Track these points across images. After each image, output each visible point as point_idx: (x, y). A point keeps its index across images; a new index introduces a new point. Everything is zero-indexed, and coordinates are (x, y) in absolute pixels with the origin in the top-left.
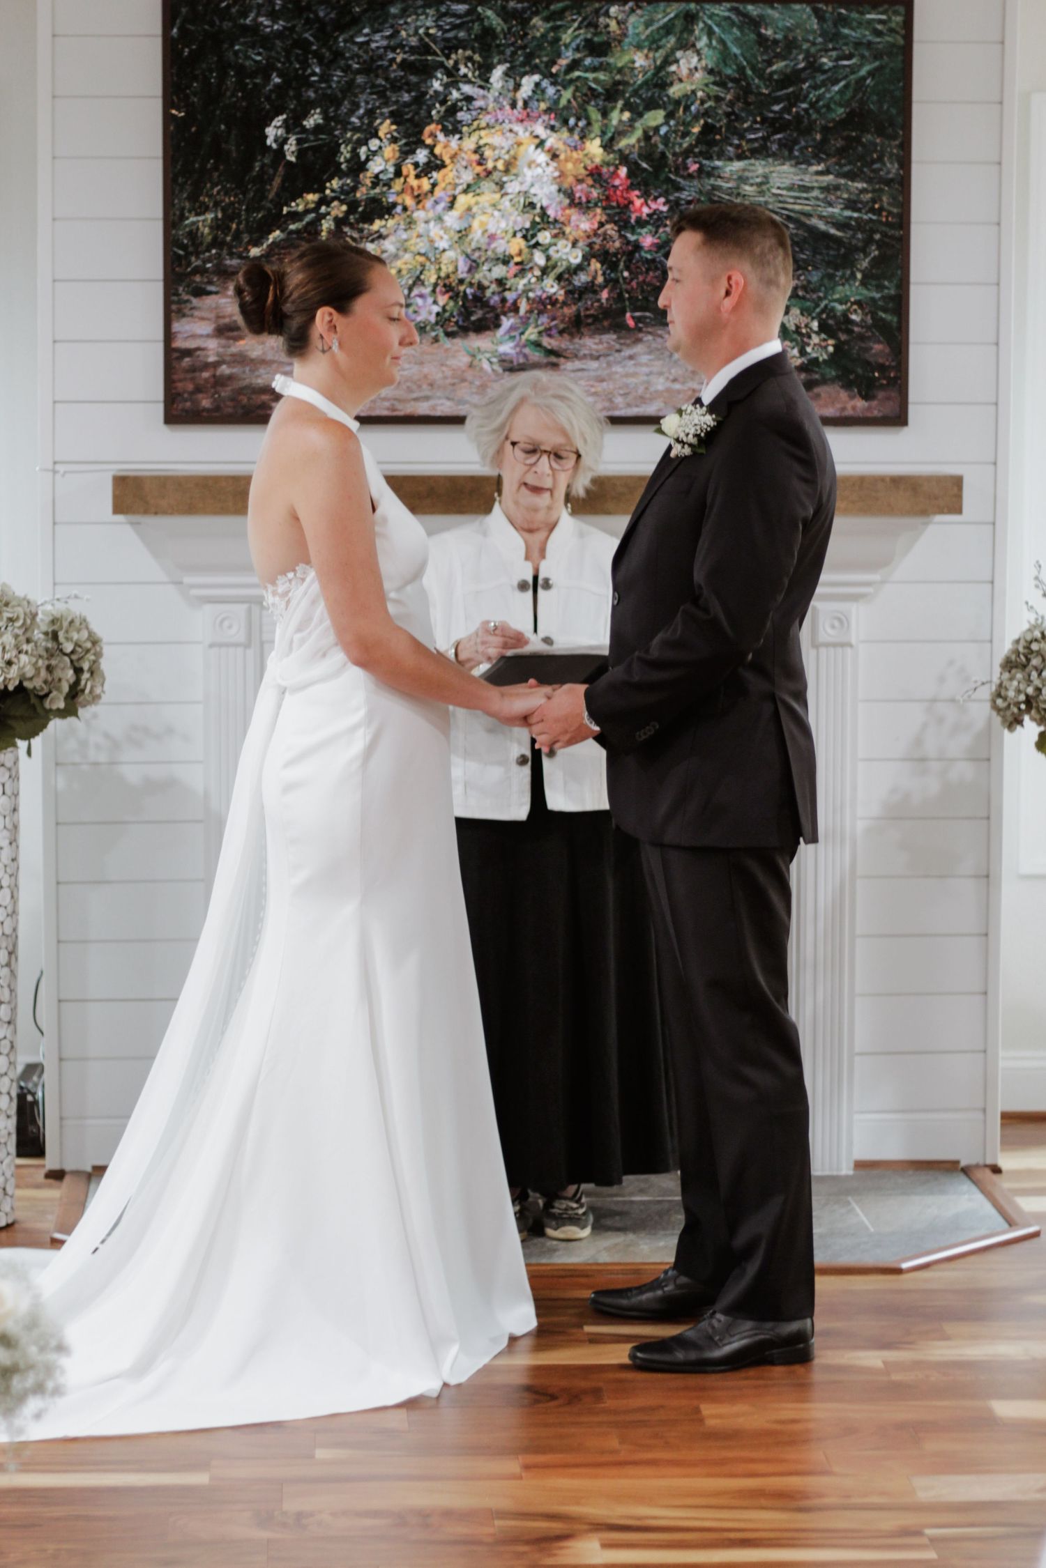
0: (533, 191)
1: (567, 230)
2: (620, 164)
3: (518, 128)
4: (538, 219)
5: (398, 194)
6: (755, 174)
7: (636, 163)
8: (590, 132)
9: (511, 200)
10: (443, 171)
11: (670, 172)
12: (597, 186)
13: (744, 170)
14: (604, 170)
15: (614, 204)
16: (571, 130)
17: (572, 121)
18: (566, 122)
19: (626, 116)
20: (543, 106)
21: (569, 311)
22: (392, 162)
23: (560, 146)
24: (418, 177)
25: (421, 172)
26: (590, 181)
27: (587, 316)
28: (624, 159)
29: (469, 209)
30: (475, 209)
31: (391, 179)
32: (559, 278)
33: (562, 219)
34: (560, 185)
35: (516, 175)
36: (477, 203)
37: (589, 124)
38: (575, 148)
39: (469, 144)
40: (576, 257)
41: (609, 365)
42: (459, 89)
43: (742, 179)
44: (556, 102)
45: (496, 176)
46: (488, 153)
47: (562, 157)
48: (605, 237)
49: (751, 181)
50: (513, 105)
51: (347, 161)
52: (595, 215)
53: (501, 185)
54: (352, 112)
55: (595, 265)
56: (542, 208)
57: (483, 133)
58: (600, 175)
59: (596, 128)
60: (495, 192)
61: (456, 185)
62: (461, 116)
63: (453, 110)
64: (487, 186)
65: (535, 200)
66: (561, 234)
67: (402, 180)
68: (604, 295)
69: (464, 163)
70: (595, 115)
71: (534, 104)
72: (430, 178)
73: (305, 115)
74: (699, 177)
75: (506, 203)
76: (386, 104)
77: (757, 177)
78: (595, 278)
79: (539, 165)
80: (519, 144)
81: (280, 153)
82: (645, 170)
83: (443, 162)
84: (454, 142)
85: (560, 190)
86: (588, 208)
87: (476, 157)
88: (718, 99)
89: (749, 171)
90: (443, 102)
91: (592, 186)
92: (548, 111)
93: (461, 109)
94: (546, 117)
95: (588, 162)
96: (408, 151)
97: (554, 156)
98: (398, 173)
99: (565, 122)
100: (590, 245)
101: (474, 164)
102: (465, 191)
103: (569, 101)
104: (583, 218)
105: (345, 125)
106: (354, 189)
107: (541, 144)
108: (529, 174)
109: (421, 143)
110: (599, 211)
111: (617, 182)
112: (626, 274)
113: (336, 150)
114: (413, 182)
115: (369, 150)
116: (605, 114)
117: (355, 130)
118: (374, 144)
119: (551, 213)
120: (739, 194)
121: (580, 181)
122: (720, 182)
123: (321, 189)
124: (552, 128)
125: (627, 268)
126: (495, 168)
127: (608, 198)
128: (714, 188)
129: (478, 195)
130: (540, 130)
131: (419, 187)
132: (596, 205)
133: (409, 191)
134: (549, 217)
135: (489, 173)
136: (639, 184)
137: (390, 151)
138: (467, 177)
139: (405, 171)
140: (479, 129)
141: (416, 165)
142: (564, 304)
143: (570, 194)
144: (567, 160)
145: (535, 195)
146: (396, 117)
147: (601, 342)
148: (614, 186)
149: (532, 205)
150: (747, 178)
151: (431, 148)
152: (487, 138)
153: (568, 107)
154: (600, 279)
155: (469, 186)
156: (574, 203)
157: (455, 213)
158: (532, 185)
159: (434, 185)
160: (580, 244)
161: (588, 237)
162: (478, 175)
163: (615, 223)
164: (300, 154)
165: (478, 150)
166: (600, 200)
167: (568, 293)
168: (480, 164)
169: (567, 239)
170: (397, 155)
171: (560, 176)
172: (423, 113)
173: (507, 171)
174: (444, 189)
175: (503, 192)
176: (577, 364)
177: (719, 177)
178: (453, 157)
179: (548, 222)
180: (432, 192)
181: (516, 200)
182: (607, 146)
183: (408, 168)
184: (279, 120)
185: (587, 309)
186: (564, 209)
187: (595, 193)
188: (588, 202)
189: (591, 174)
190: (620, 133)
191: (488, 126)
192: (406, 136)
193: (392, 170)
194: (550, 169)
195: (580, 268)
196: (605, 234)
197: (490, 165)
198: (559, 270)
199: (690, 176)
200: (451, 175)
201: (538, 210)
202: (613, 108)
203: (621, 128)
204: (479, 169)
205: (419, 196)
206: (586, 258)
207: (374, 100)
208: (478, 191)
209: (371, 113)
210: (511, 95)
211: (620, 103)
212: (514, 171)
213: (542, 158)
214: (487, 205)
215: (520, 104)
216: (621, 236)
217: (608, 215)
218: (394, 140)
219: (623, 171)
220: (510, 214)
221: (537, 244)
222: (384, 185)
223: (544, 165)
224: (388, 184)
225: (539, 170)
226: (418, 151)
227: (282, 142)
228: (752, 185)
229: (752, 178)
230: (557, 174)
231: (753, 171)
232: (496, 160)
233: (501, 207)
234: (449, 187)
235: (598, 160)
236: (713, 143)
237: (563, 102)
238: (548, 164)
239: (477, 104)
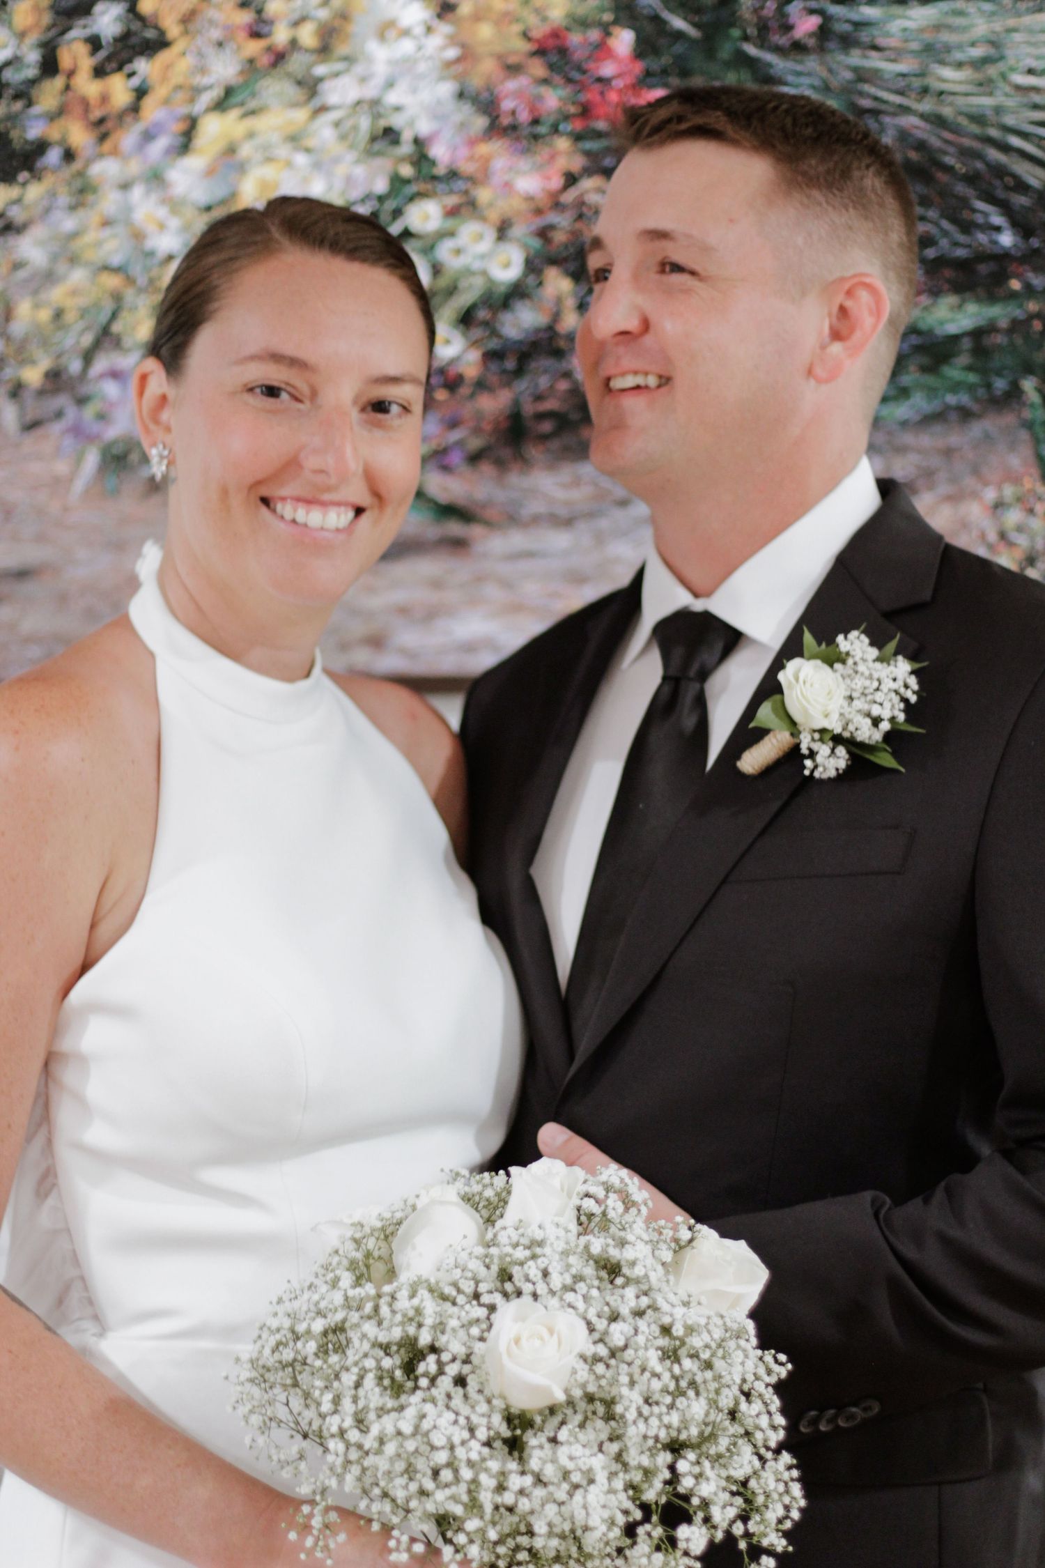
0: (392, 98)
1: (483, 195)
2: (616, 22)
4: (407, 171)
5: (53, 117)
6: (966, 37)
7: (656, 19)
9: (337, 124)
10: (164, 56)
11: (746, 38)
12: (557, 79)
13: (938, 27)
14: (575, 39)
15: (601, 125)
21: (494, 404)
22: (33, 38)
24: (99, 72)
25: (109, 58)
26: (538, 68)
27: (541, 416)
28: (626, 8)
29: (231, 150)
30: (245, 151)
31: (33, 82)
32: (466, 319)
33: (467, 168)
34: (460, 78)
35: (349, 60)
36: (251, 135)
40: (507, 265)
41: (600, 539)
43: (933, 52)
45: (296, 63)
46: (275, 5)
47: (466, 9)
48: (581, 213)
49: (959, 56)
52: (552, 158)
53: (310, 87)
55: (557, 283)
56: (417, 141)
58: (563, 51)
60: (295, 105)
61: (196, 91)
64: (275, 89)
65: (396, 121)
66: (465, 208)
67: (58, 82)
69: (216, 34)
72: (131, 75)
74: (821, 49)
75: (324, 133)
77: (973, 44)
78: (556, 316)
79: (406, 33)
82: (679, 35)
83: (162, 33)
85: (461, 95)
86: (536, 137)
87: (242, 19)
89: (949, 28)
91: (545, 81)
95: (532, 20)
96: (72, 10)
97: (446, 9)
98: (49, 66)
100: (544, 233)
101: (242, 35)
102: (220, 105)
104: (524, 164)
108: (380, 56)
110: (563, 144)
111: (608, 70)
114: (87, 86)
119: (440, 152)
120: (925, 91)
121: (513, 69)
122: (875, 61)
126: (294, 44)
127: (586, 111)
128: (862, 76)
129: (253, 113)
131: (104, 99)
132: (555, 130)
133: (78, 110)
134: (433, 163)
135: (279, 58)
136: (665, 72)
138: (224, 69)
139: (65, 58)
141: (94, 43)
142: (481, 385)
143: (487, 105)
144: (477, 17)
145: (398, 109)
147: (577, 482)
148: (600, 80)
149: (391, 135)
150: (948, 49)
155: (229, 92)
156: (498, 127)
157: (195, 163)
158: (390, 84)
159: (141, 93)
160: (519, 230)
161: (539, 212)
162: (251, 61)
166: (567, 117)
167: (492, 356)
168: (255, 34)
169: (484, 219)
170: (47, 18)
171: (458, 60)
173: (324, 50)
174: (166, 102)
175: (316, 102)
176: (516, 540)
177: (875, 48)
178: (188, 20)
179: (434, 178)
180: (135, 109)
181: (348, 124)
183: (75, 53)
185: (539, 398)
186: (472, 143)
187: (553, 99)
188: (536, 122)
189: (540, 52)
193: (33, 57)
194: (435, 41)
195: (517, 293)
196: (580, 203)
197: (281, 36)
198: (464, 299)
199: (798, 48)
200: (188, 62)
201: (406, 148)
204: (253, 48)
205: (101, 121)
206: (533, 266)
208: (252, 104)
212: (342, 49)
213: (414, 12)
214: (275, 138)
217: (588, 154)
219: (624, 40)
220: (336, 160)
221: (407, 236)
222: (17, 96)
223: (419, 30)
224: (24, 94)
225: (408, 46)
226: (98, 8)
228: (960, 65)
229: (960, 47)
230: (452, 53)
231: (965, 29)
232: (296, 24)
233: (311, 142)
234: (180, 96)
235: (557, 14)
238: (429, 30)
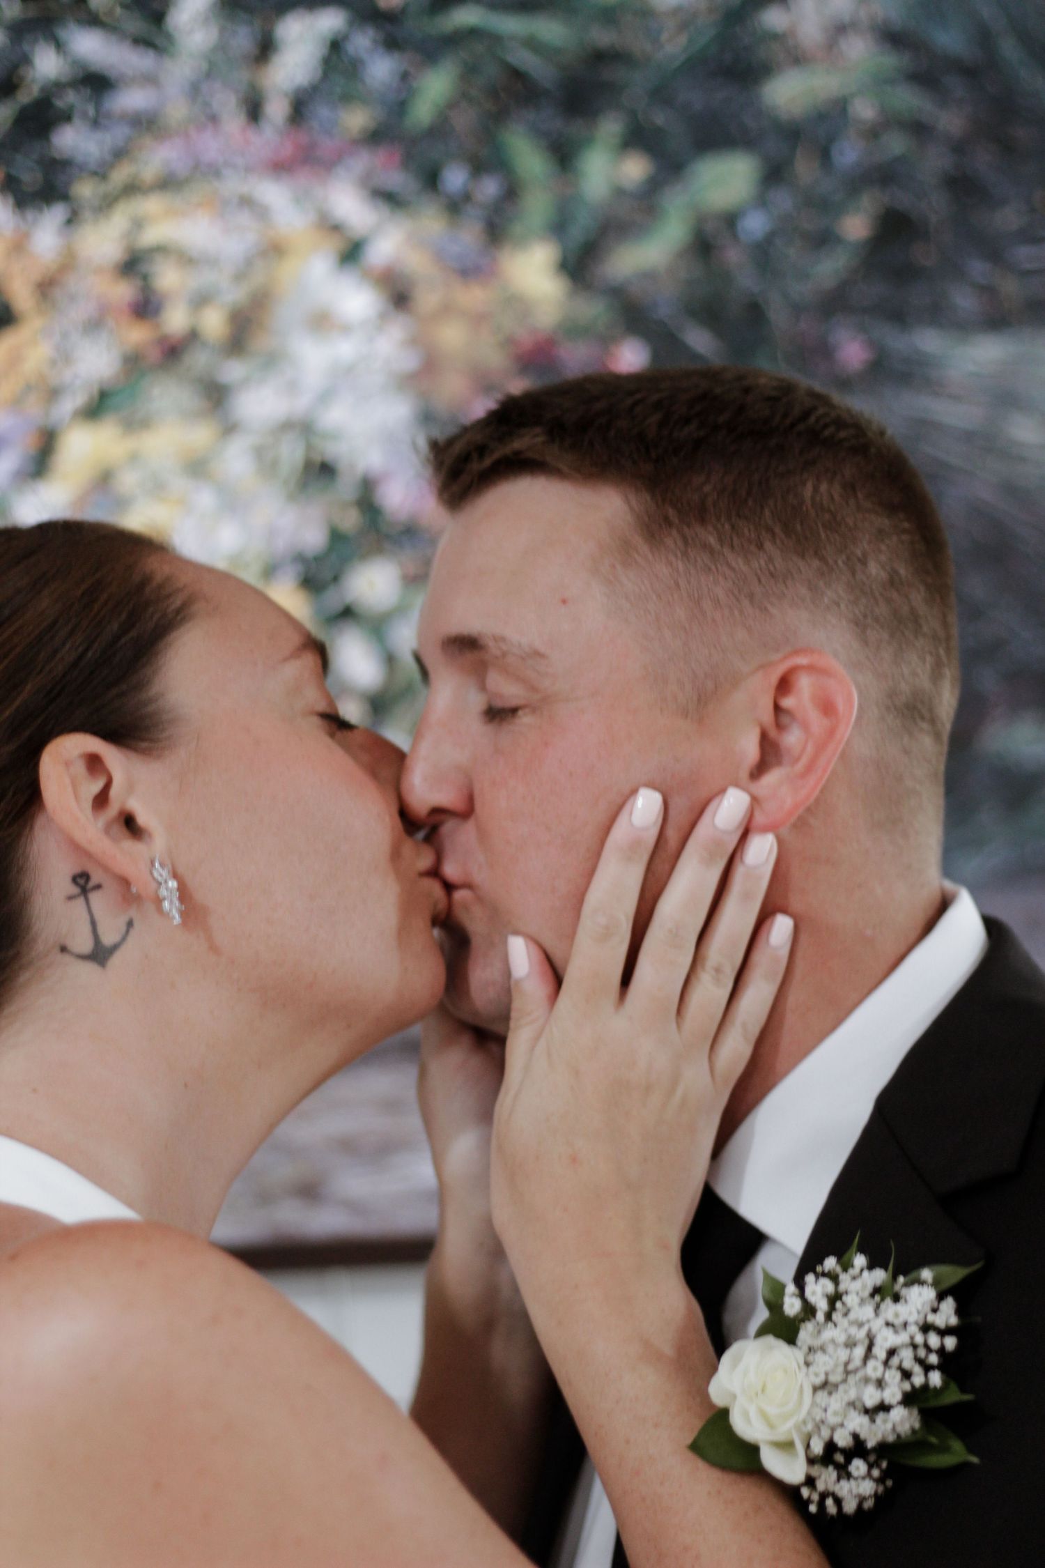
0: (328, 419)
2: (619, 334)
3: (271, 193)
4: (346, 521)
8: (518, 217)
9: (254, 451)
16: (452, 209)
17: (455, 178)
18: (433, 179)
19: (635, 169)
20: (356, 119)
23: (417, 263)
28: (631, 312)
30: (126, 481)
34: (422, 401)
35: (270, 361)
36: (135, 459)
37: (511, 193)
38: (469, 272)
39: (101, 242)
42: (59, 46)
44: (399, 106)
45: (199, 360)
46: (168, 278)
47: (427, 299)
50: (254, 110)
53: (215, 395)
57: (151, 205)
59: (537, 205)
60: (195, 419)
61: (53, 394)
63: (39, 119)
64: (169, 395)
65: (337, 451)
69: (84, 311)
70: (529, 161)
71: (322, 112)
79: (346, 329)
80: (274, 250)
84: (46, 232)
87: (124, 292)
88: (919, 129)
92: (375, 137)
93: (66, 117)
94: (367, 160)
95: (513, 322)
97: (400, 298)
99: (431, 179)
101: (121, 317)
102: (91, 414)
103: (442, 109)
107: (352, 253)
108: (313, 357)
116: (562, 159)
119: (392, 497)
124: (389, 199)
126: (194, 332)
129: (139, 427)
130: (349, 204)
134: (385, 513)
135: (172, 351)
138: (96, 361)
140: (132, 189)
144: (442, 314)
145: (336, 434)
149: (327, 471)
152: (167, 223)
153: (439, 130)
155: (103, 394)
158: (326, 396)
162: (133, 355)
165: (132, 266)
168: (139, 315)
171: (422, 371)
173: (236, 345)
175: (224, 419)
178: (47, 287)
179: (382, 532)
182: (576, 271)
190: (616, 228)
191: (168, 183)
194: (386, 342)
197: (176, 320)
200: (39, 353)
201: (346, 488)
202: (591, 140)
203: (617, 211)
204: (137, 335)
208: (137, 414)
210: (242, 76)
211: (610, 127)
212: (261, 342)
213: (356, 301)
214: (166, 465)
215: (277, 110)
219: (634, 357)
220: (255, 502)
221: (347, 614)
223: (363, 327)
225: (345, 349)
230: (410, 361)
232: (198, 305)
233: (223, 475)
234: (34, 396)
235: (547, 319)
236: (905, 274)
237: (423, 111)
238: (379, 326)
239: (131, 100)
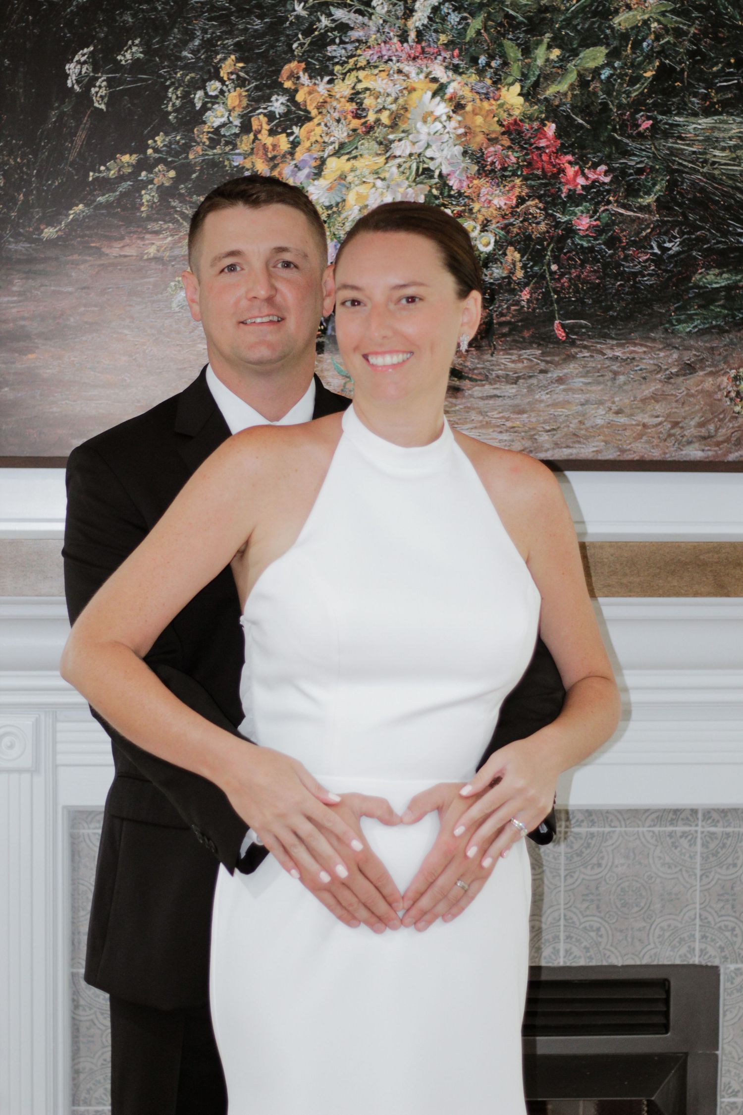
0: (429, 153)
1: (476, 207)
2: (547, 118)
3: (409, 68)
4: (435, 192)
5: (246, 156)
6: (727, 135)
7: (568, 117)
8: (508, 75)
9: (399, 166)
10: (308, 126)
11: (614, 130)
12: (516, 148)
13: (713, 129)
14: (526, 126)
15: (539, 172)
16: (481, 72)
17: (482, 60)
18: (474, 60)
19: (556, 53)
20: (443, 38)
22: (238, 112)
23: (466, 93)
24: (272, 133)
25: (277, 125)
26: (506, 141)
27: (501, 324)
28: (552, 112)
29: (343, 177)
30: (350, 178)
31: (236, 135)
33: (468, 192)
34: (465, 145)
35: (407, 132)
36: (353, 170)
37: (505, 64)
38: (487, 97)
39: (343, 89)
40: (488, 244)
41: (530, 390)
42: (330, 15)
43: (710, 142)
44: (462, 33)
45: (379, 132)
46: (368, 101)
47: (469, 108)
48: (527, 218)
49: (723, 144)
50: (403, 38)
51: (176, 110)
52: (513, 187)
53: (386, 145)
54: (184, 43)
55: (513, 255)
56: (441, 175)
57: (361, 74)
58: (520, 133)
59: (515, 70)
60: (378, 155)
61: (324, 145)
62: (331, 50)
63: (322, 42)
64: (368, 146)
65: (432, 165)
66: (466, 212)
67: (252, 136)
68: (525, 295)
69: (336, 115)
70: (513, 52)
71: (431, 36)
72: (289, 135)
73: (120, 47)
74: (653, 137)
75: (392, 170)
76: (230, 33)
77: (731, 139)
78: (512, 272)
79: (437, 119)
80: (411, 90)
81: (85, 97)
82: (581, 126)
83: (307, 112)
84: (322, 87)
85: (465, 153)
86: (504, 177)
87: (354, 106)
88: (678, 33)
89: (719, 129)
90: (308, 32)
91: (509, 148)
92: (450, 45)
93: (333, 42)
94: (447, 55)
95: (504, 115)
96: (259, 98)
97: (458, 107)
98: (246, 127)
100: (506, 228)
101: (350, 117)
102: (337, 153)
103: (478, 33)
104: (497, 191)
105: (175, 60)
106: (187, 148)
107: (440, 90)
108: (424, 131)
109: (277, 87)
110: (518, 181)
111: (543, 143)
112: (554, 267)
113: (162, 97)
114: (266, 139)
115: (206, 94)
116: (527, 51)
117: (188, 68)
118: (213, 87)
119: (453, 182)
120: (705, 161)
121: (493, 141)
122: (680, 145)
123: (141, 148)
124: (456, 69)
125: (556, 259)
126: (378, 121)
127: (530, 164)
128: (673, 152)
129: (355, 157)
130: (439, 71)
131: (275, 146)
132: (514, 174)
133: (261, 152)
134: (451, 188)
135: (370, 129)
136: (572, 145)
137: (235, 98)
138: (340, 134)
139: (255, 125)
140: (356, 68)
141: (271, 116)
143: (478, 158)
144: (474, 113)
145: (432, 159)
146: (244, 52)
147: (520, 361)
148: (538, 148)
149: (427, 173)
150: (717, 140)
151: (291, 94)
152: (369, 80)
153: (475, 41)
154: (519, 274)
155: (342, 146)
156: (485, 170)
157: (323, 183)
158: (428, 146)
159: (295, 144)
160: (493, 226)
161: (504, 217)
162: (354, 130)
163: (540, 198)
164: (113, 99)
165: (355, 97)
166: (520, 167)
168: (357, 116)
169: (475, 220)
170: (245, 102)
171: (465, 134)
172: (281, 46)
173: (394, 126)
174: (309, 150)
175: (388, 154)
176: (488, 389)
177: (682, 139)
178: (321, 106)
179: (450, 196)
180: (292, 154)
181: (407, 165)
182: (529, 95)
183: (260, 122)
184: (82, 55)
185: (502, 315)
186: (470, 179)
187: (513, 158)
188: (504, 169)
189: (507, 133)
190: (546, 77)
191: (369, 65)
192: (258, 76)
193: (237, 122)
194: (453, 124)
195: (491, 258)
196: (527, 213)
197: (371, 117)
199: (641, 135)
200: (318, 130)
201: (436, 179)
202: (538, 43)
203: (548, 70)
204: (356, 123)
205: (274, 158)
206: (501, 245)
207: (215, 29)
208: (354, 153)
209: (209, 46)
210: (399, 23)
211: (547, 37)
212: (404, 127)
213: (442, 109)
214: (366, 172)
215: (412, 35)
216: (547, 216)
217: (531, 187)
218: (241, 83)
219: (551, 129)
220: (398, 185)
222: (227, 143)
223: (444, 118)
224: (232, 143)
225: (438, 126)
226: (274, 98)
227: (88, 83)
228: (723, 149)
229: (724, 140)
230: (461, 131)
231: (725, 130)
232: (379, 111)
233: (387, 175)
234: (316, 147)
235: (516, 113)
236: (671, 92)
237: (471, 33)
238: (449, 118)
239: (354, 34)
